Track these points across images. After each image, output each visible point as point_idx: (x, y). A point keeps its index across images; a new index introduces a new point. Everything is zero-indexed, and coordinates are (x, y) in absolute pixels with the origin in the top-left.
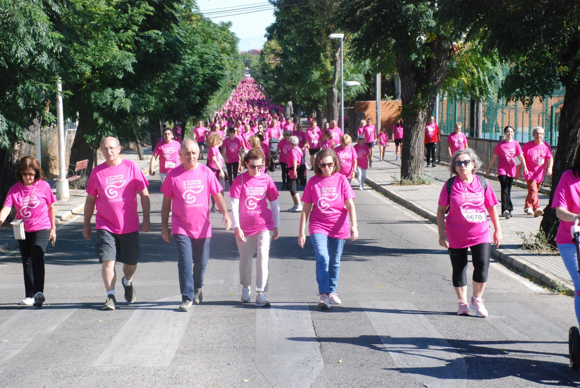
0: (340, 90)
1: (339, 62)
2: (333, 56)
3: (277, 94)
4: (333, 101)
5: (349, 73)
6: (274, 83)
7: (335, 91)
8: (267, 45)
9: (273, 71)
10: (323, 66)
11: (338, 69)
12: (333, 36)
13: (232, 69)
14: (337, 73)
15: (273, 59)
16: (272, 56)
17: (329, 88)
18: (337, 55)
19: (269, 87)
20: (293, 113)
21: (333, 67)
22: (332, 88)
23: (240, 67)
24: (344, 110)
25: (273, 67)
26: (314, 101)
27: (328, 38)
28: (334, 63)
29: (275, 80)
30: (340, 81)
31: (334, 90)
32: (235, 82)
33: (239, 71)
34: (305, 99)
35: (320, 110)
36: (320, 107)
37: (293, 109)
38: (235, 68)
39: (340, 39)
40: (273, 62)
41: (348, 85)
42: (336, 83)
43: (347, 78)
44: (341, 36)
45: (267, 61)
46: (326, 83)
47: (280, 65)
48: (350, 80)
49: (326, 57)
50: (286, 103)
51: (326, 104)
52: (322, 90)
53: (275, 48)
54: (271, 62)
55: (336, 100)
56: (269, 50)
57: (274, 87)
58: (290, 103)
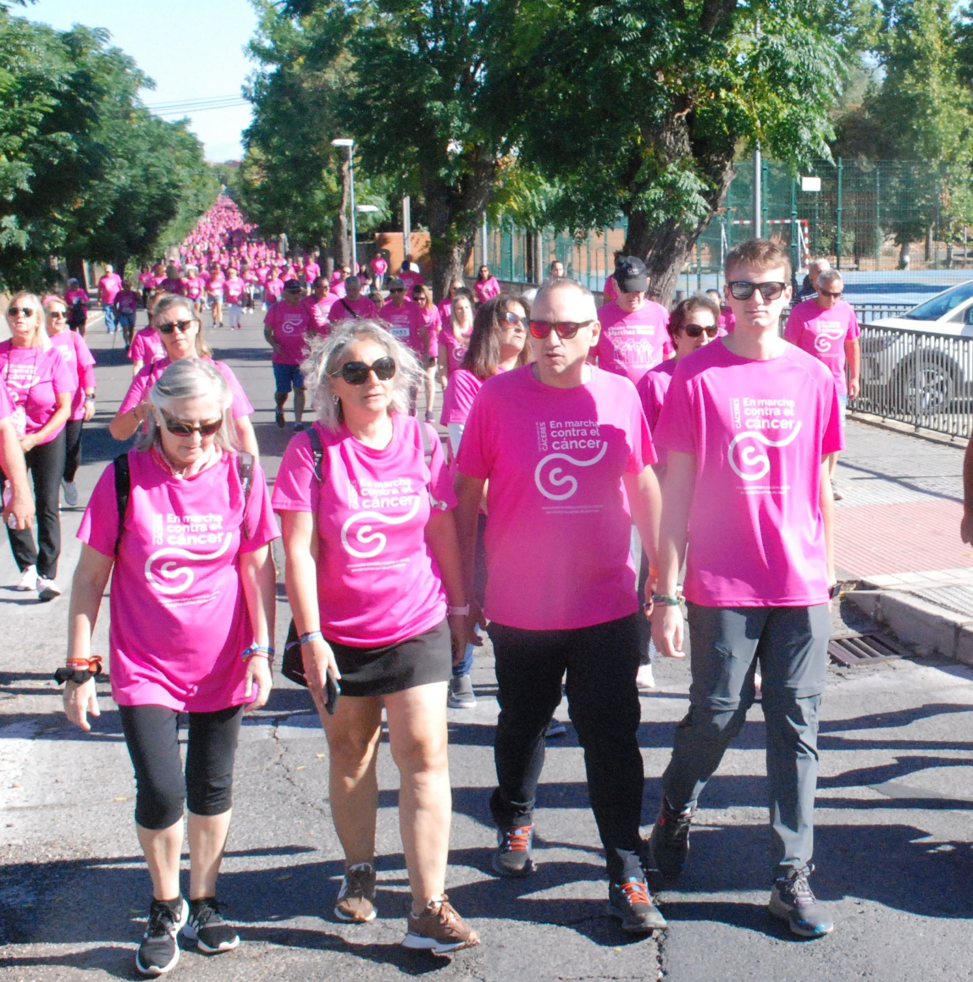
0: (349, 218)
1: (347, 179)
2: (340, 170)
3: (265, 223)
4: (340, 234)
6: (260, 207)
7: (343, 218)
8: (249, 155)
9: (257, 191)
10: (326, 186)
11: (346, 188)
12: (337, 142)
13: (197, 187)
14: (345, 195)
15: (258, 173)
16: (255, 169)
17: (336, 215)
18: (345, 168)
19: (254, 212)
20: (288, 250)
21: (340, 186)
22: (339, 215)
23: (211, 185)
24: (357, 245)
25: (257, 184)
26: (314, 232)
27: (331, 146)
28: (340, 180)
29: (262, 203)
30: (349, 206)
31: (341, 217)
32: (202, 206)
33: (209, 190)
34: (300, 230)
35: (324, 246)
36: (325, 242)
37: (288, 244)
38: (204, 185)
39: (346, 148)
40: (256, 177)
41: (361, 210)
42: (344, 208)
43: (361, 203)
44: (349, 142)
45: (247, 176)
46: (331, 208)
47: (267, 183)
48: (364, 204)
49: (329, 172)
50: (278, 236)
51: (332, 237)
52: (326, 218)
53: (258, 157)
54: (254, 177)
55: (345, 231)
56: (250, 161)
57: (261, 212)
58: (284, 236)
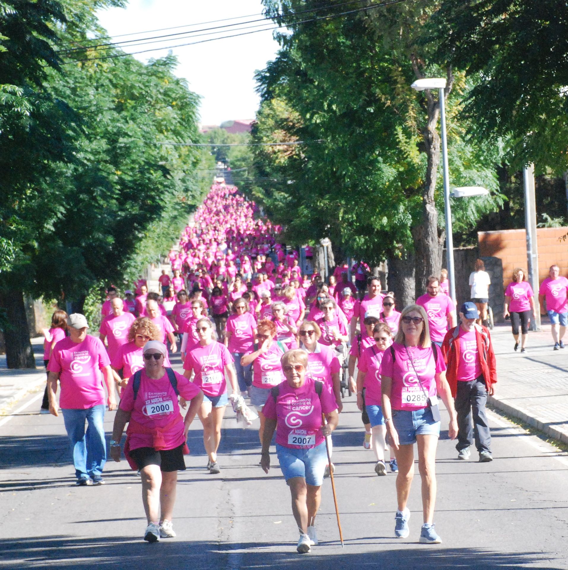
0: (442, 209)
1: (437, 143)
2: (424, 130)
3: (296, 221)
4: (427, 235)
5: (462, 169)
6: (286, 195)
7: (431, 209)
8: (267, 111)
9: (282, 169)
10: (401, 156)
11: (436, 160)
12: (420, 84)
13: (185, 167)
14: (434, 170)
15: (283, 141)
16: (279, 134)
17: (418, 204)
18: (433, 126)
19: (276, 206)
20: (333, 264)
21: (425, 154)
22: (425, 203)
23: (203, 164)
24: (455, 251)
25: (283, 160)
26: (383, 234)
27: (410, 90)
29: (288, 189)
30: (441, 188)
31: (428, 207)
32: (193, 197)
33: (201, 172)
34: (360, 231)
35: (398, 256)
36: (398, 248)
37: (332, 256)
38: (195, 164)
39: (437, 90)
40: (281, 148)
41: (461, 195)
42: (432, 193)
43: (458, 181)
44: (440, 83)
46: (411, 193)
47: (298, 155)
48: (465, 185)
49: (407, 133)
50: (318, 242)
51: (411, 241)
52: (402, 208)
53: (285, 115)
54: (276, 148)
55: (433, 230)
56: (271, 122)
57: (288, 205)
58: (326, 242)
